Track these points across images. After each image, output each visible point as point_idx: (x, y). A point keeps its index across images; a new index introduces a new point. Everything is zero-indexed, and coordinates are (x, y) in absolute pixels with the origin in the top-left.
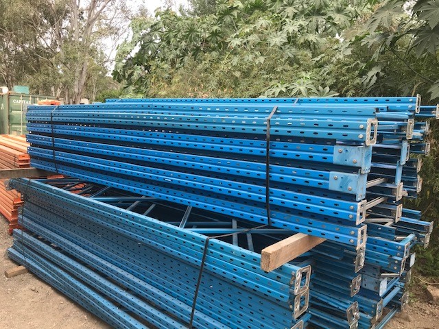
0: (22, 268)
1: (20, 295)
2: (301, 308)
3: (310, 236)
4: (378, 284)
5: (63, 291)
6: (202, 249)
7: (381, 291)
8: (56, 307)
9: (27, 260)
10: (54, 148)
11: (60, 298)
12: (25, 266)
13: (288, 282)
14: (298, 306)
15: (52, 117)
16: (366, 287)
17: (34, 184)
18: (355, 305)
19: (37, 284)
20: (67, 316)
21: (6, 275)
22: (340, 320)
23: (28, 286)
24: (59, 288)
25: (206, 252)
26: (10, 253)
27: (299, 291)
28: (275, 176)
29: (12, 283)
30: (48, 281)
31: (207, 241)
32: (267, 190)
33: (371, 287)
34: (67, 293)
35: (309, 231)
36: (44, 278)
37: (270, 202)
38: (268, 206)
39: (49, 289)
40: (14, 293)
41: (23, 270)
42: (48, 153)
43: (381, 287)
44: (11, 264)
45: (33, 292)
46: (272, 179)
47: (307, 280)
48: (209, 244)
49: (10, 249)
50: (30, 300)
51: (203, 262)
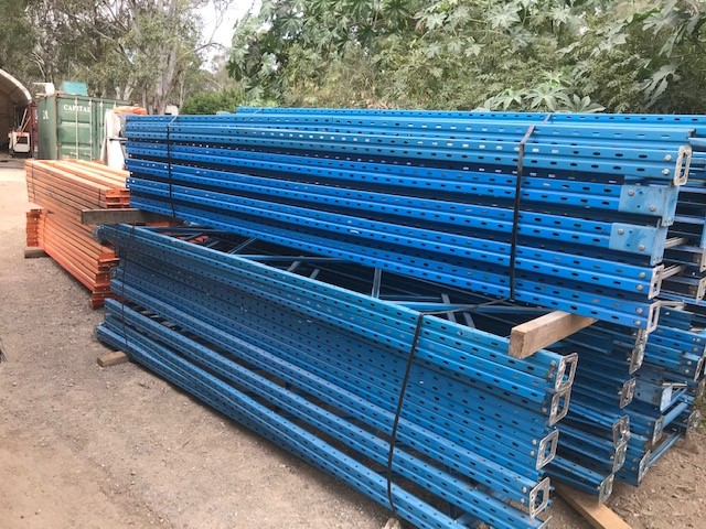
0: (120, 354)
1: (124, 391)
2: (558, 413)
3: (573, 316)
4: (660, 393)
5: (186, 387)
6: (412, 329)
7: (662, 404)
8: (178, 409)
9: (129, 343)
10: (170, 180)
11: (182, 398)
12: (125, 353)
13: (544, 375)
14: (556, 409)
15: (168, 133)
16: (639, 398)
17: (141, 234)
18: (625, 419)
19: (146, 378)
20: (196, 422)
21: (100, 363)
22: (601, 440)
23: (133, 380)
24: (180, 384)
25: (418, 332)
26: (100, 332)
27: (560, 387)
28: (527, 228)
29: (110, 374)
30: (161, 373)
31: (421, 318)
32: (513, 248)
33: (647, 398)
34: (193, 391)
35: (574, 308)
36: (156, 370)
37: (516, 266)
38: (512, 272)
39: (164, 384)
40: (115, 387)
41: (122, 358)
42: (161, 187)
43: (663, 398)
44: (101, 348)
45: (143, 389)
46: (521, 232)
47: (572, 374)
48: (424, 322)
49: (100, 328)
50: (141, 399)
51: (414, 347)
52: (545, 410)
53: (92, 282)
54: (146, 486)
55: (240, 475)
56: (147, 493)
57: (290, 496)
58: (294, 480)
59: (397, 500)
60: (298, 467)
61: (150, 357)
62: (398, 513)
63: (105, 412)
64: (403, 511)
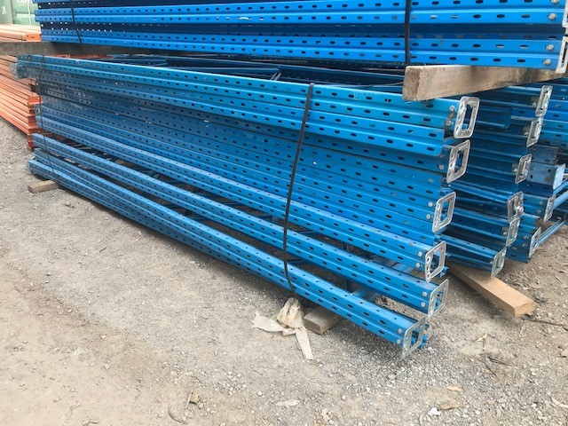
0: (49, 183)
1: (50, 211)
2: (456, 170)
4: (553, 173)
5: (106, 204)
6: (302, 102)
7: (555, 182)
8: (100, 222)
9: (56, 172)
10: (72, 4)
12: (54, 180)
13: (442, 125)
18: (519, 195)
19: (72, 199)
20: (115, 232)
21: (31, 190)
23: (60, 202)
24: (101, 201)
25: (308, 105)
26: (31, 165)
27: (460, 133)
29: (40, 198)
30: (85, 194)
31: (311, 88)
33: (540, 179)
34: (112, 206)
35: (473, 59)
36: (80, 192)
37: (411, 21)
39: (88, 205)
40: (42, 208)
41: (52, 185)
43: (557, 176)
44: (34, 179)
45: (68, 208)
48: (314, 93)
49: (32, 162)
50: (65, 216)
51: (304, 122)
52: (442, 167)
53: (26, 126)
54: (60, 284)
55: (152, 272)
56: (60, 289)
57: (197, 286)
58: (203, 274)
59: (295, 278)
60: (207, 263)
61: (74, 181)
62: (297, 291)
63: (30, 227)
64: (301, 290)
